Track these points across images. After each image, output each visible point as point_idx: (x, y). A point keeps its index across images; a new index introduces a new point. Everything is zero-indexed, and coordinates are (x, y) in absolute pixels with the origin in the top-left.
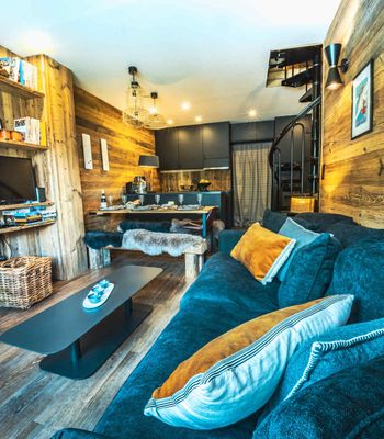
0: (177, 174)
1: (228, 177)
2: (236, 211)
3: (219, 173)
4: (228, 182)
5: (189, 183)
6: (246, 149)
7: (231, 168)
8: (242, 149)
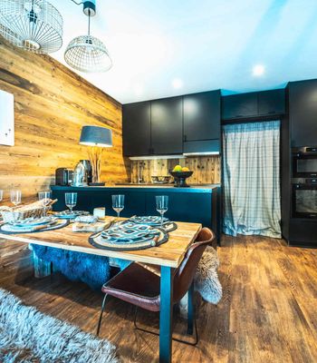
0: (149, 161)
1: (217, 166)
2: (227, 214)
3: (204, 160)
4: (217, 173)
5: (165, 173)
6: (242, 130)
7: (221, 154)
8: (236, 130)
